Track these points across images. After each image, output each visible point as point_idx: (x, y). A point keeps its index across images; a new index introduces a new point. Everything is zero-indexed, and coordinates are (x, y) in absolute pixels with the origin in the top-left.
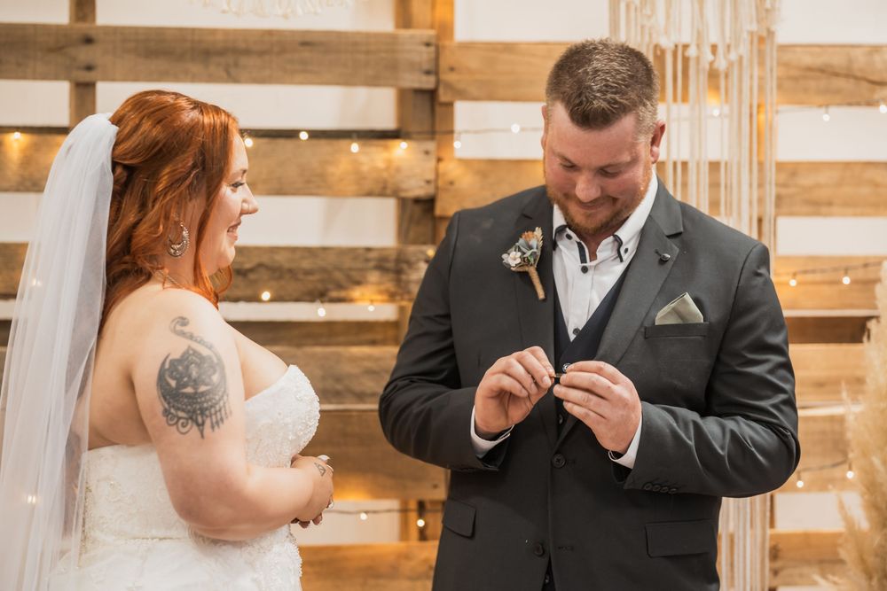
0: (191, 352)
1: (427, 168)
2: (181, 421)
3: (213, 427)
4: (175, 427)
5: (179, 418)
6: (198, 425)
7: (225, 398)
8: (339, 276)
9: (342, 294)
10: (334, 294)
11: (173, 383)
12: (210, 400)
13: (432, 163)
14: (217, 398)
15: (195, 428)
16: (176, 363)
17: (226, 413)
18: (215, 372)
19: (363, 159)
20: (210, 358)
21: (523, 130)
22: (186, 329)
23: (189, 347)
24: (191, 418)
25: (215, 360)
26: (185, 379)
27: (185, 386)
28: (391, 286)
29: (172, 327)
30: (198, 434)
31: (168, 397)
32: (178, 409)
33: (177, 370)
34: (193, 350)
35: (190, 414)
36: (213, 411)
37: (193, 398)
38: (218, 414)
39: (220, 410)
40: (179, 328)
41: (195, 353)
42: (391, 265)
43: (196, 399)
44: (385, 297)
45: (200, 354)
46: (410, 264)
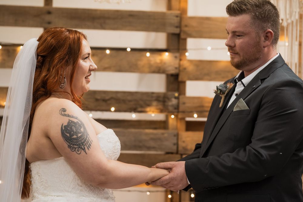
0: (70, 122)
1: (176, 63)
2: (77, 149)
3: (88, 149)
4: (75, 152)
5: (75, 148)
6: (83, 149)
7: (88, 136)
8: (141, 103)
9: (143, 109)
10: (140, 109)
11: (68, 135)
12: (83, 139)
13: (177, 61)
14: (85, 137)
15: (82, 151)
16: (66, 127)
17: (91, 142)
18: (81, 127)
19: (152, 59)
20: (78, 122)
21: (212, 49)
22: (66, 113)
23: (69, 120)
24: (79, 147)
25: (80, 123)
26: (72, 133)
27: (73, 135)
28: (161, 107)
29: (60, 113)
30: (85, 153)
31: (68, 141)
32: (74, 145)
33: (68, 130)
34: (71, 121)
35: (79, 146)
36: (86, 142)
37: (77, 139)
38: (88, 143)
39: (88, 142)
40: (63, 113)
41: (72, 122)
42: (161, 99)
43: (78, 139)
44: (159, 111)
45: (74, 122)
46: (169, 99)
